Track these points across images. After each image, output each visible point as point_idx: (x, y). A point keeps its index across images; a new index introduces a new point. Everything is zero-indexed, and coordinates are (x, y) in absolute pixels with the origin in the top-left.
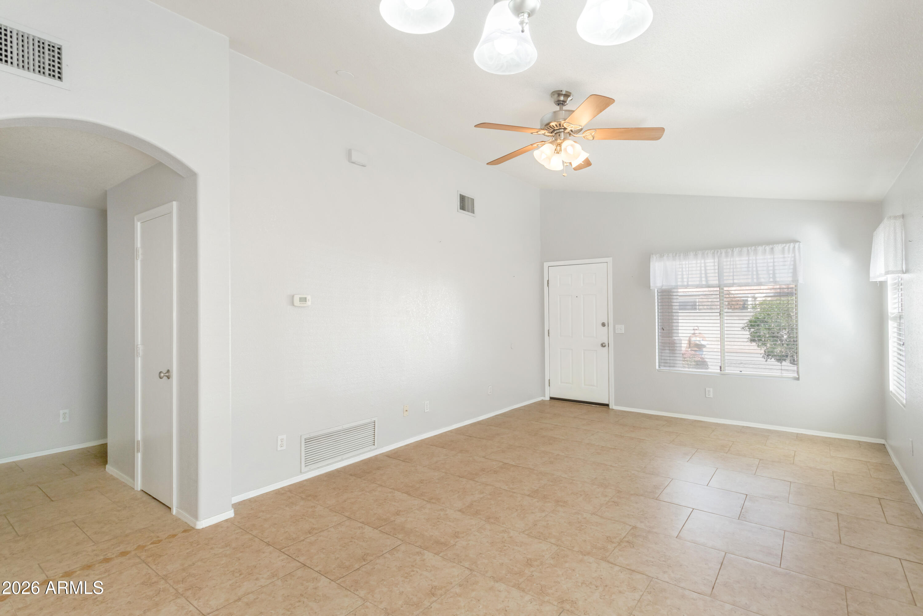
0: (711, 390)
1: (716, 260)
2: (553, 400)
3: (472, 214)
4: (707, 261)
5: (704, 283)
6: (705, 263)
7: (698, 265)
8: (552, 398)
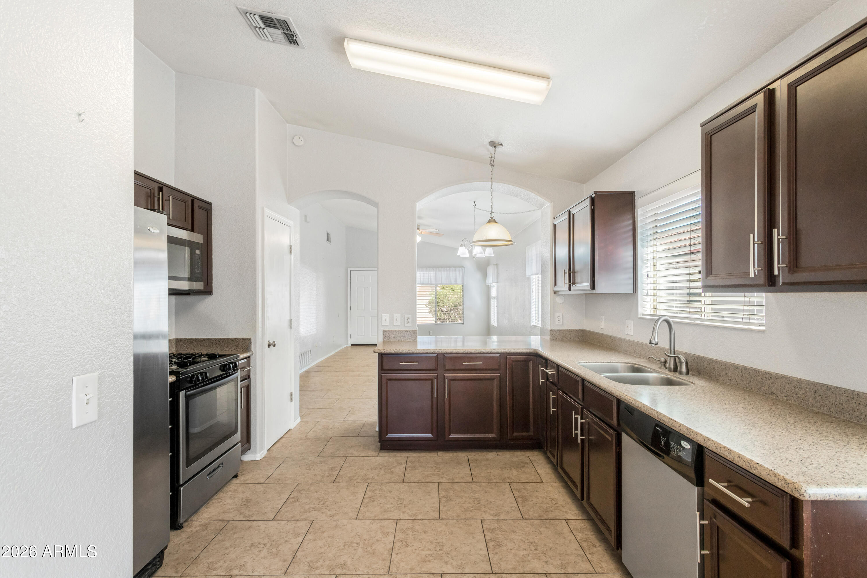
0: (432, 332)
1: (435, 273)
2: (353, 346)
3: (329, 243)
4: (431, 273)
5: (429, 283)
6: (430, 273)
7: (428, 274)
8: (352, 345)
